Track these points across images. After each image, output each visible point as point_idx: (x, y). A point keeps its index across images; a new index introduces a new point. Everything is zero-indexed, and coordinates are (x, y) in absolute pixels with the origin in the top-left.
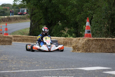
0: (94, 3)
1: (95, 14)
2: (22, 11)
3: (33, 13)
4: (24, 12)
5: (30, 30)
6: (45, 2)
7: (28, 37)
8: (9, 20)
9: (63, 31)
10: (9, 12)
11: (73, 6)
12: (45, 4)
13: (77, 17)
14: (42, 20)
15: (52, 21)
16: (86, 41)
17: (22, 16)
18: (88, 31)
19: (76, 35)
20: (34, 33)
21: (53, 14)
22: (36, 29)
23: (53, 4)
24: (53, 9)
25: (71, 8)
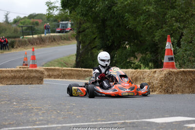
0: (185, 10)
1: (187, 27)
2: (64, 25)
3: (81, 29)
4: (66, 27)
5: (77, 58)
6: (101, 10)
7: (72, 70)
8: (42, 42)
9: (132, 58)
10: (42, 27)
11: (149, 16)
12: (101, 14)
13: (156, 34)
14: (96, 40)
15: (113, 42)
16: (165, 74)
17: (64, 34)
18: (169, 58)
19: (154, 65)
20: (83, 62)
21: (115, 29)
22: (86, 57)
23: (114, 13)
24: (115, 21)
25: (145, 19)
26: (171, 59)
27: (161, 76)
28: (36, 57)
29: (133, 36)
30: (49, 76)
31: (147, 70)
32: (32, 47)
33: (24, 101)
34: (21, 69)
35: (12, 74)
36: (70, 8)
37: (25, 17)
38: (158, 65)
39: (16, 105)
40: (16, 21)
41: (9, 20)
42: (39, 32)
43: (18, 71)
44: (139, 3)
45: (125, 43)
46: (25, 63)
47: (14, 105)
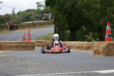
2: (47, 16)
3: (57, 18)
4: (48, 17)
6: (68, 7)
8: (34, 26)
9: (87, 35)
10: (34, 17)
11: (97, 10)
12: (69, 9)
13: (101, 21)
14: (66, 24)
15: (76, 26)
16: (106, 45)
17: (47, 21)
18: (108, 35)
19: (100, 39)
21: (77, 18)
23: (76, 9)
24: (77, 13)
25: (94, 12)
26: (110, 36)
27: (104, 46)
28: (31, 35)
29: (88, 22)
30: (38, 46)
31: (95, 42)
32: (28, 28)
33: (24, 60)
34: (22, 41)
35: (17, 44)
36: (50, 6)
37: (24, 11)
38: (102, 39)
39: (19, 63)
40: (19, 14)
41: (15, 13)
42: (32, 20)
43: (20, 43)
44: (91, 3)
45: (82, 26)
46: (24, 38)
47: (18, 62)
